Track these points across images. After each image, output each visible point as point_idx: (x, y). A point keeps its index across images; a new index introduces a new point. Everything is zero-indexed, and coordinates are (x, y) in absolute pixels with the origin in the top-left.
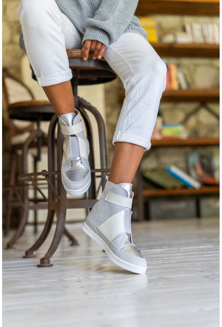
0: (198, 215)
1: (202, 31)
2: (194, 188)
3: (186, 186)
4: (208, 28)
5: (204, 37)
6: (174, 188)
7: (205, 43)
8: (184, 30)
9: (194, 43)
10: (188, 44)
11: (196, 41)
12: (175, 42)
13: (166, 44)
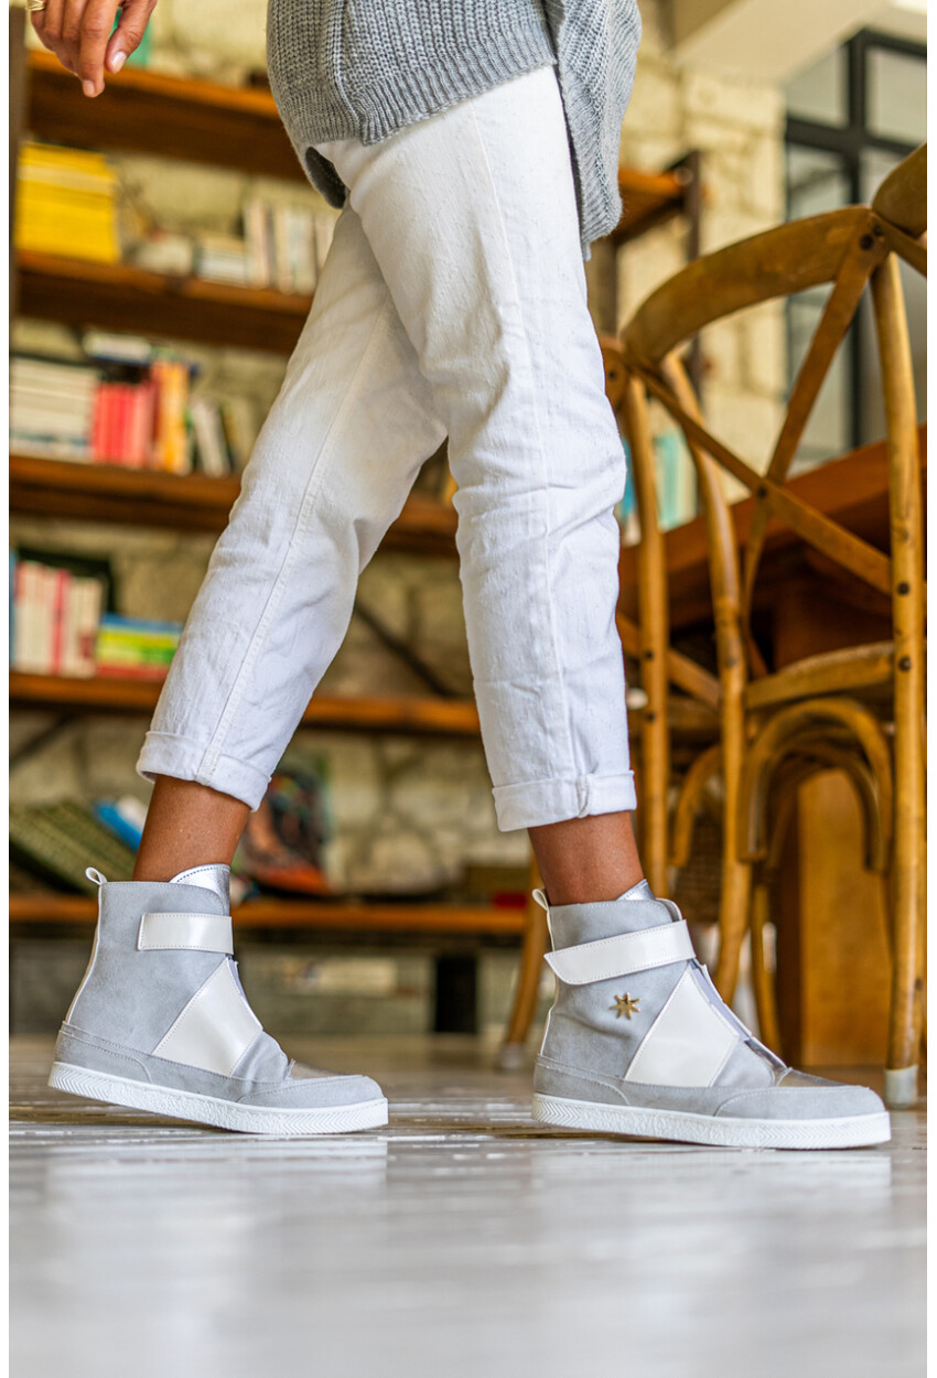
1: (313, 243)
8: (239, 229)
9: (272, 288)
10: (248, 288)
11: (285, 281)
12: (194, 274)
13: (152, 274)
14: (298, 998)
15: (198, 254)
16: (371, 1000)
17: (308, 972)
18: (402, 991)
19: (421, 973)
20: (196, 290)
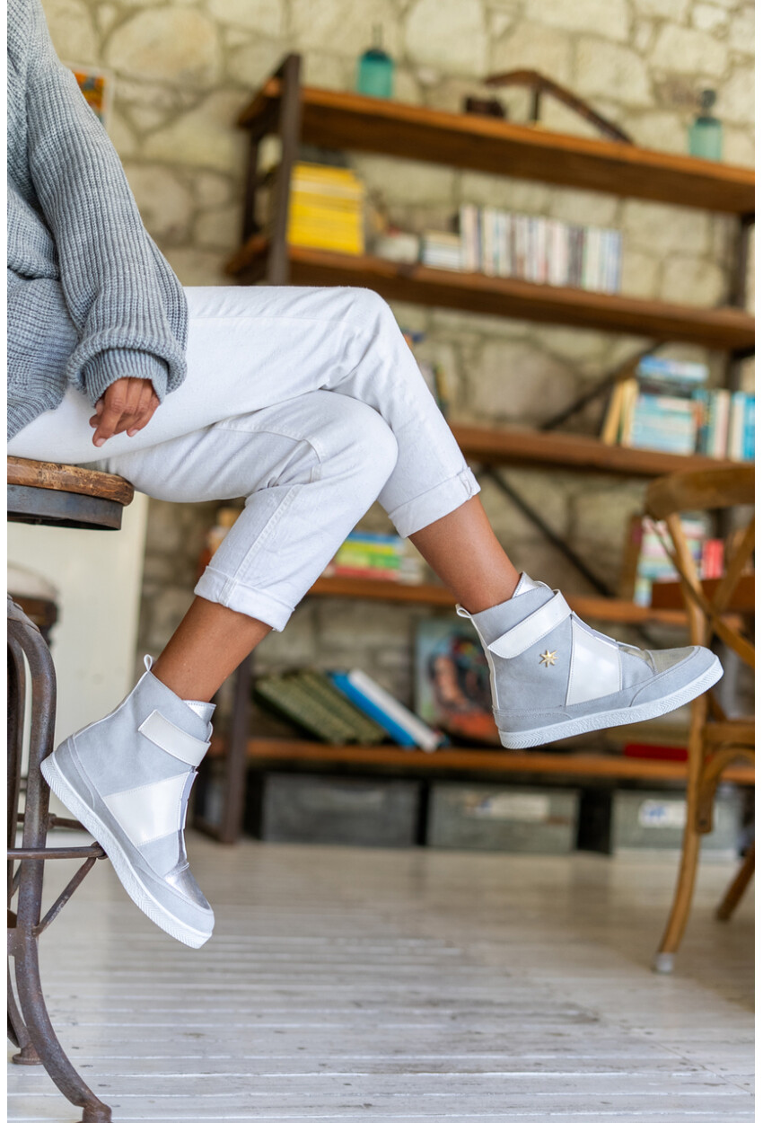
0: (421, 837)
1: (512, 237)
2: (418, 748)
3: (391, 740)
4: (531, 230)
5: (515, 259)
6: (352, 742)
7: (516, 280)
8: (454, 226)
9: (479, 273)
10: (461, 274)
11: (489, 268)
12: (420, 261)
13: (389, 263)
14: (475, 821)
15: (422, 247)
16: (530, 825)
17: (484, 803)
18: (554, 820)
19: (568, 805)
20: (421, 275)
